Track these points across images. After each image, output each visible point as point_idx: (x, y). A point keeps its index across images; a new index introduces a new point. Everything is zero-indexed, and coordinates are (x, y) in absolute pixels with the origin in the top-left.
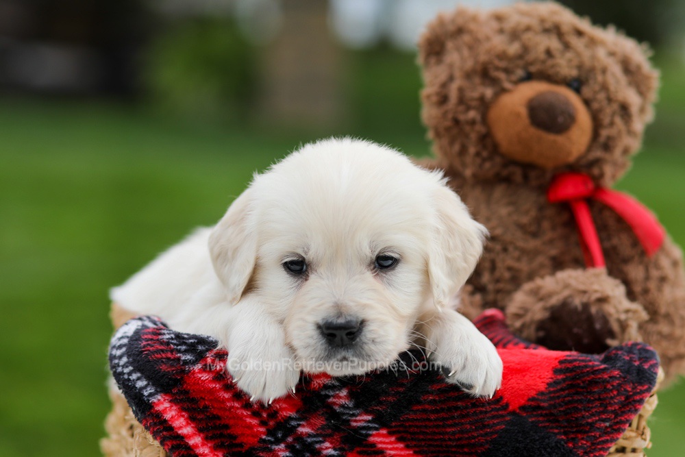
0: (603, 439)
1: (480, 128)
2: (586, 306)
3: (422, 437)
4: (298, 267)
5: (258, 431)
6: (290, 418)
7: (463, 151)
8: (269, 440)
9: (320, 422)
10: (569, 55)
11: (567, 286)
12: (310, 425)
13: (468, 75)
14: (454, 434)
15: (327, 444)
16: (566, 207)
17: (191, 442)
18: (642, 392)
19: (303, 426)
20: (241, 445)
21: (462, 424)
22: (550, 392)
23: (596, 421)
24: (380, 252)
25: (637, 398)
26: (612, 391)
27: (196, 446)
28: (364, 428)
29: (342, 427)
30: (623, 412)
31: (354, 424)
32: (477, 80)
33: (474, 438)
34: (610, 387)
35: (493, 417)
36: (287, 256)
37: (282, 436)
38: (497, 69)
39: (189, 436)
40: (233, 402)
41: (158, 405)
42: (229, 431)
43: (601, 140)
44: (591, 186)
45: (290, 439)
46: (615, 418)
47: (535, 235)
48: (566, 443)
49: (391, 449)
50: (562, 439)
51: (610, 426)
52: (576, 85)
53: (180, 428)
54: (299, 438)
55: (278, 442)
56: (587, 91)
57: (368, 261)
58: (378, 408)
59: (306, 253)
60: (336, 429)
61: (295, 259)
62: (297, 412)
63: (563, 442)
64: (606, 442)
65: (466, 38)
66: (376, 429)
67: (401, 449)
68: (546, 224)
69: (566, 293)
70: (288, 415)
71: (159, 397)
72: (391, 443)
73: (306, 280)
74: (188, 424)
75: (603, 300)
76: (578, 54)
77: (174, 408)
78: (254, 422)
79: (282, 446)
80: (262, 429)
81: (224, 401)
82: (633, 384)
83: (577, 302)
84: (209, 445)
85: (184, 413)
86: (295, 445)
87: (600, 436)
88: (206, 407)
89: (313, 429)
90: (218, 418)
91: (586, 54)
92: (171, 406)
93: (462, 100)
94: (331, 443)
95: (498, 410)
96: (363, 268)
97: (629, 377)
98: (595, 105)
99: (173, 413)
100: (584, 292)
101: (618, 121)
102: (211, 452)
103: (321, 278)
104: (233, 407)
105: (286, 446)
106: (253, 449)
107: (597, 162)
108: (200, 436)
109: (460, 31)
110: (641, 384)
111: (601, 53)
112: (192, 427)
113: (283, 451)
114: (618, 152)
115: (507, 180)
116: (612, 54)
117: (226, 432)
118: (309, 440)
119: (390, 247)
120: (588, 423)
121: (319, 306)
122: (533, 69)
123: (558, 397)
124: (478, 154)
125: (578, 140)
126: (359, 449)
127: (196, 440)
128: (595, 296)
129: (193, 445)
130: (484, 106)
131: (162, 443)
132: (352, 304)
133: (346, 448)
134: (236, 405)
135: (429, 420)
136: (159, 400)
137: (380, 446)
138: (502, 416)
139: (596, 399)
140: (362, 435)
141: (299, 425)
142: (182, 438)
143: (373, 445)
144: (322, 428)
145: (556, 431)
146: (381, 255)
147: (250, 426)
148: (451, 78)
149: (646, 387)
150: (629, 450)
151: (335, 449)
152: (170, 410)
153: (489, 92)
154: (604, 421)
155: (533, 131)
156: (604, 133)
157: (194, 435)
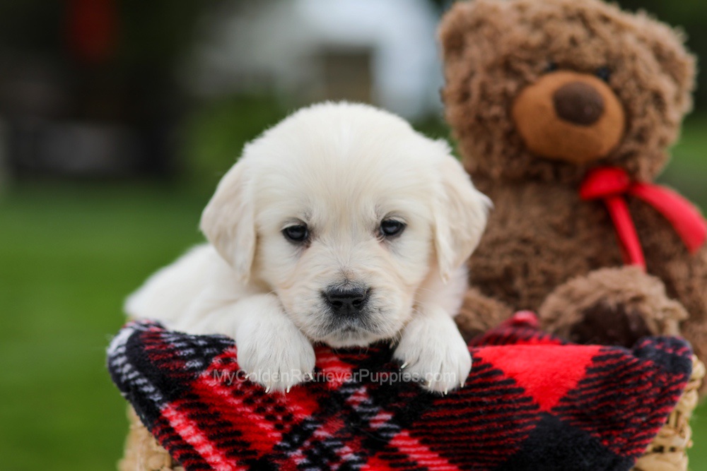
0: (639, 435)
1: (505, 125)
2: (621, 306)
3: (447, 439)
4: (299, 234)
5: (272, 437)
6: (306, 422)
7: (489, 150)
8: (284, 447)
9: (338, 425)
10: (595, 42)
11: (601, 286)
12: (327, 428)
13: (490, 69)
14: (481, 433)
15: (347, 449)
16: (601, 205)
17: (202, 451)
18: (677, 382)
19: (320, 429)
20: (254, 452)
21: (489, 421)
22: (582, 389)
23: (632, 417)
24: (385, 217)
25: (673, 388)
26: (647, 383)
27: (207, 455)
28: (384, 430)
29: (362, 430)
30: (660, 406)
31: (374, 425)
32: (499, 73)
33: (503, 438)
34: (644, 379)
35: (523, 416)
36: (288, 222)
37: (299, 441)
38: (520, 60)
39: (199, 445)
40: (244, 407)
41: (165, 412)
42: (241, 438)
43: (634, 132)
44: (626, 180)
45: (307, 444)
46: (652, 411)
47: (569, 235)
48: (601, 441)
49: (415, 453)
50: (596, 438)
51: (647, 421)
52: (605, 73)
53: (189, 437)
54: (317, 442)
55: (294, 447)
56: (616, 80)
57: (373, 227)
58: (396, 405)
59: (308, 218)
60: (356, 432)
61: (296, 224)
62: (313, 415)
63: (597, 441)
64: (643, 438)
65: (486, 31)
66: (397, 431)
67: (426, 453)
68: (581, 224)
69: (600, 294)
70: (303, 418)
71: (166, 405)
72: (414, 446)
73: (308, 247)
74: (197, 432)
75: (638, 299)
76: (605, 42)
77: (181, 416)
78: (268, 426)
79: (299, 452)
80: (277, 435)
81: (234, 407)
82: (668, 373)
83: (611, 302)
84: (221, 453)
85: (192, 422)
86: (313, 449)
87: (637, 432)
88: (217, 413)
89: (330, 433)
90: (229, 424)
91: (614, 42)
92: (178, 414)
93: (484, 96)
94: (351, 447)
95: (527, 408)
96: (369, 234)
97: (662, 366)
98: (626, 95)
99: (180, 421)
100: (618, 292)
101: (652, 111)
102: (223, 460)
103: (325, 245)
104: (244, 412)
105: (303, 452)
106: (267, 456)
107: (632, 155)
108: (210, 444)
109: (479, 23)
110: (676, 373)
111: (630, 40)
112: (202, 435)
113: (300, 457)
114: (653, 144)
115: (537, 178)
116: (642, 40)
117: (238, 439)
118: (327, 444)
119: (394, 212)
120: (622, 420)
121: (324, 273)
122: (559, 58)
123: (591, 395)
124: (504, 152)
125: (608, 132)
126: (380, 454)
127: (206, 449)
128: (629, 295)
129: (204, 454)
130: (508, 100)
131: (171, 452)
132: (358, 271)
133: (367, 452)
134: (248, 410)
135: (453, 417)
136: (166, 408)
137: (403, 450)
138: (532, 416)
139: (631, 395)
140: (382, 438)
141: (315, 429)
142: (191, 447)
143: (395, 449)
144: (341, 432)
145: (589, 429)
146: (386, 220)
147: (264, 432)
148: (472, 74)
149: (681, 376)
150: (667, 449)
151: (355, 454)
152: (177, 418)
153: (511, 86)
154: (640, 415)
155: (561, 125)
156: (637, 124)
157: (204, 443)
